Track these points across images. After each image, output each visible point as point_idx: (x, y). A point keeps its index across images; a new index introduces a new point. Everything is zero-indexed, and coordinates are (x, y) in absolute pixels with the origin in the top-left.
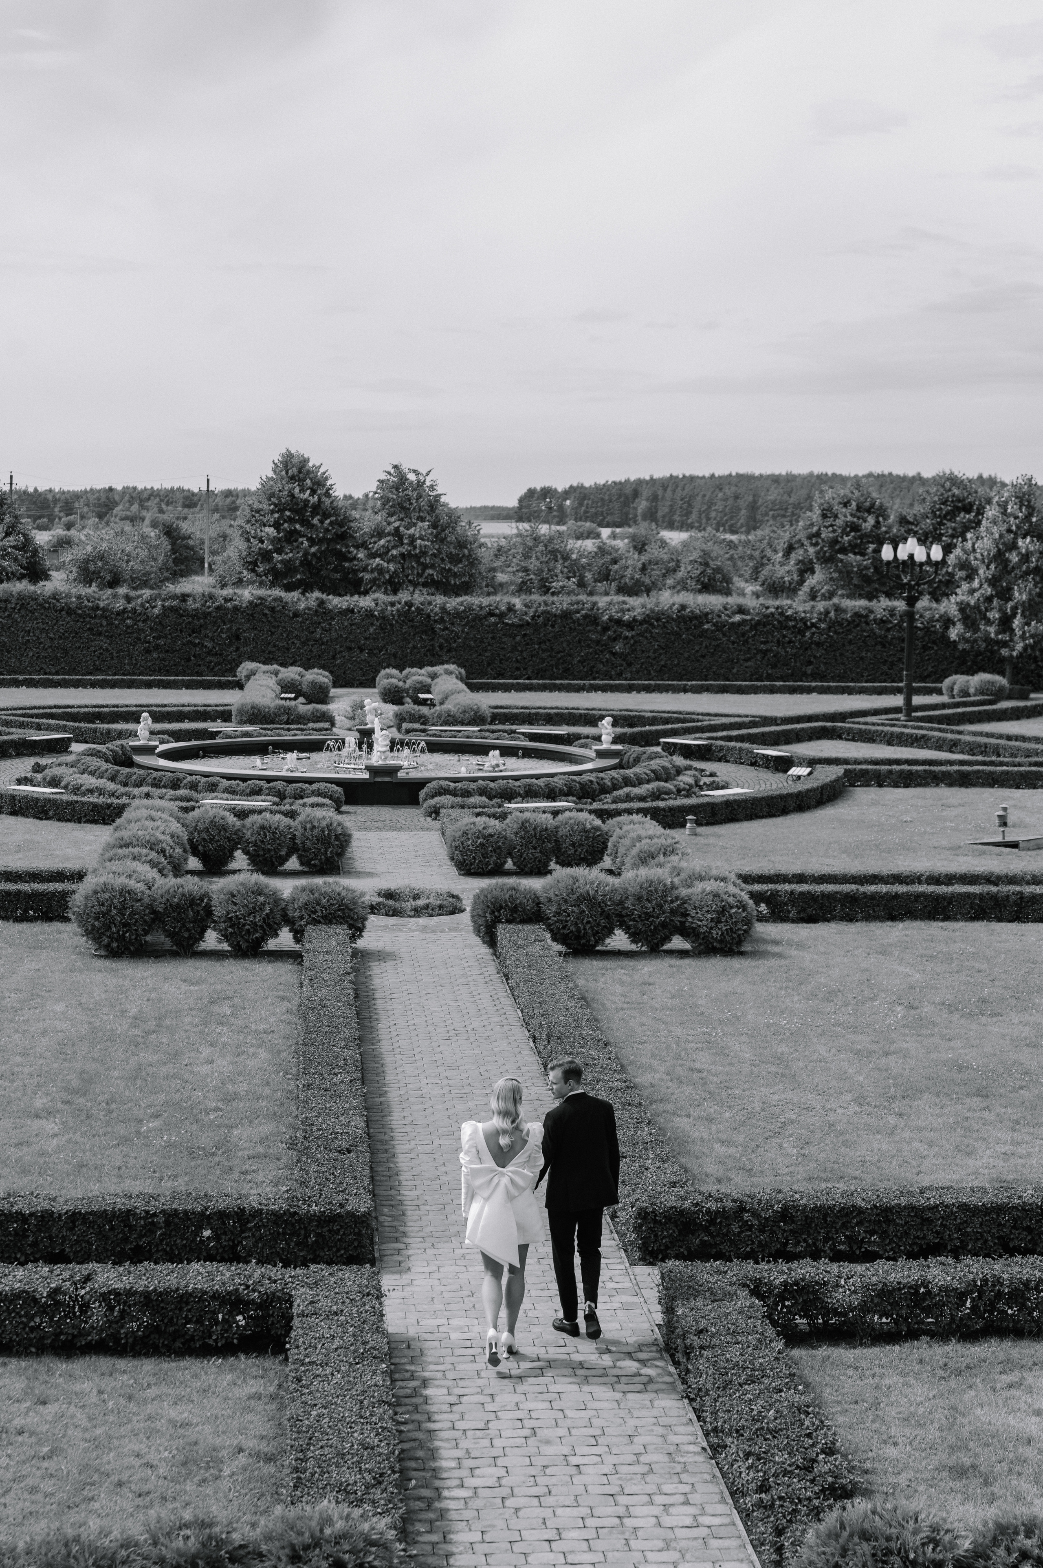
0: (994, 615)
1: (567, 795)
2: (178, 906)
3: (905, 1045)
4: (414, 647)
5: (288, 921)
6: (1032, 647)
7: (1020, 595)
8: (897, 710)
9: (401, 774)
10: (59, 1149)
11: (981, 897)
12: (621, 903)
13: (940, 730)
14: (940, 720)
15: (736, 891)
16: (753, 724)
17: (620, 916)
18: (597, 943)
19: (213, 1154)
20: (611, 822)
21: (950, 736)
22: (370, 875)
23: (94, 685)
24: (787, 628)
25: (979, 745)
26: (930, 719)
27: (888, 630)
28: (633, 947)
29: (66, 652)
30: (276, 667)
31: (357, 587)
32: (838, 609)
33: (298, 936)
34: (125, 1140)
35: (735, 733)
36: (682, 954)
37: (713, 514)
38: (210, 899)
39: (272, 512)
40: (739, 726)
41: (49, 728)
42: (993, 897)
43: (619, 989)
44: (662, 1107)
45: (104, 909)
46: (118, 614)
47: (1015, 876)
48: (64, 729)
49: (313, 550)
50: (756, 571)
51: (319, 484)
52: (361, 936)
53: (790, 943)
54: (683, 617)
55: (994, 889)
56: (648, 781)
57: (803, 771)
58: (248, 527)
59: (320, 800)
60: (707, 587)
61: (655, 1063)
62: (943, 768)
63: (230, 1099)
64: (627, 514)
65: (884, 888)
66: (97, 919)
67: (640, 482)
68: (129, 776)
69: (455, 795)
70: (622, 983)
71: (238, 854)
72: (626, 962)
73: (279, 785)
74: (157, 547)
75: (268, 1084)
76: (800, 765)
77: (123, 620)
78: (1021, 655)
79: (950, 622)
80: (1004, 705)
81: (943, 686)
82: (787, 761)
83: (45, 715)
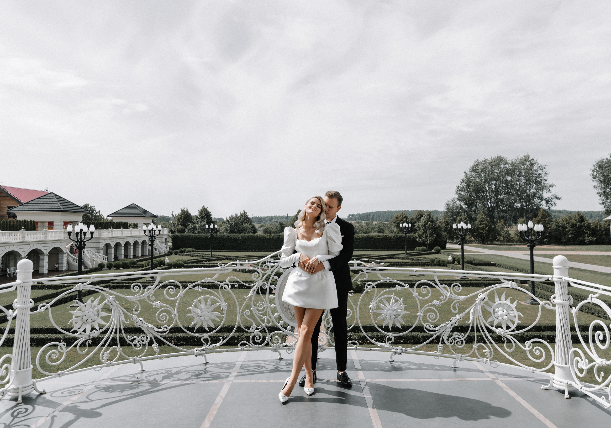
0: (424, 236)
6: (431, 242)
7: (428, 233)
8: (404, 254)
13: (411, 257)
14: (413, 255)
16: (378, 256)
21: (413, 258)
23: (263, 251)
25: (418, 259)
26: (410, 255)
29: (259, 245)
32: (397, 236)
35: (374, 258)
37: (384, 218)
40: (376, 256)
41: (254, 259)
46: (268, 239)
50: (388, 229)
60: (380, 232)
62: (408, 263)
64: (368, 219)
67: (370, 213)
74: (278, 227)
76: (383, 263)
78: (429, 243)
79: (417, 238)
80: (426, 252)
81: (415, 249)
82: (381, 262)
83: (254, 257)
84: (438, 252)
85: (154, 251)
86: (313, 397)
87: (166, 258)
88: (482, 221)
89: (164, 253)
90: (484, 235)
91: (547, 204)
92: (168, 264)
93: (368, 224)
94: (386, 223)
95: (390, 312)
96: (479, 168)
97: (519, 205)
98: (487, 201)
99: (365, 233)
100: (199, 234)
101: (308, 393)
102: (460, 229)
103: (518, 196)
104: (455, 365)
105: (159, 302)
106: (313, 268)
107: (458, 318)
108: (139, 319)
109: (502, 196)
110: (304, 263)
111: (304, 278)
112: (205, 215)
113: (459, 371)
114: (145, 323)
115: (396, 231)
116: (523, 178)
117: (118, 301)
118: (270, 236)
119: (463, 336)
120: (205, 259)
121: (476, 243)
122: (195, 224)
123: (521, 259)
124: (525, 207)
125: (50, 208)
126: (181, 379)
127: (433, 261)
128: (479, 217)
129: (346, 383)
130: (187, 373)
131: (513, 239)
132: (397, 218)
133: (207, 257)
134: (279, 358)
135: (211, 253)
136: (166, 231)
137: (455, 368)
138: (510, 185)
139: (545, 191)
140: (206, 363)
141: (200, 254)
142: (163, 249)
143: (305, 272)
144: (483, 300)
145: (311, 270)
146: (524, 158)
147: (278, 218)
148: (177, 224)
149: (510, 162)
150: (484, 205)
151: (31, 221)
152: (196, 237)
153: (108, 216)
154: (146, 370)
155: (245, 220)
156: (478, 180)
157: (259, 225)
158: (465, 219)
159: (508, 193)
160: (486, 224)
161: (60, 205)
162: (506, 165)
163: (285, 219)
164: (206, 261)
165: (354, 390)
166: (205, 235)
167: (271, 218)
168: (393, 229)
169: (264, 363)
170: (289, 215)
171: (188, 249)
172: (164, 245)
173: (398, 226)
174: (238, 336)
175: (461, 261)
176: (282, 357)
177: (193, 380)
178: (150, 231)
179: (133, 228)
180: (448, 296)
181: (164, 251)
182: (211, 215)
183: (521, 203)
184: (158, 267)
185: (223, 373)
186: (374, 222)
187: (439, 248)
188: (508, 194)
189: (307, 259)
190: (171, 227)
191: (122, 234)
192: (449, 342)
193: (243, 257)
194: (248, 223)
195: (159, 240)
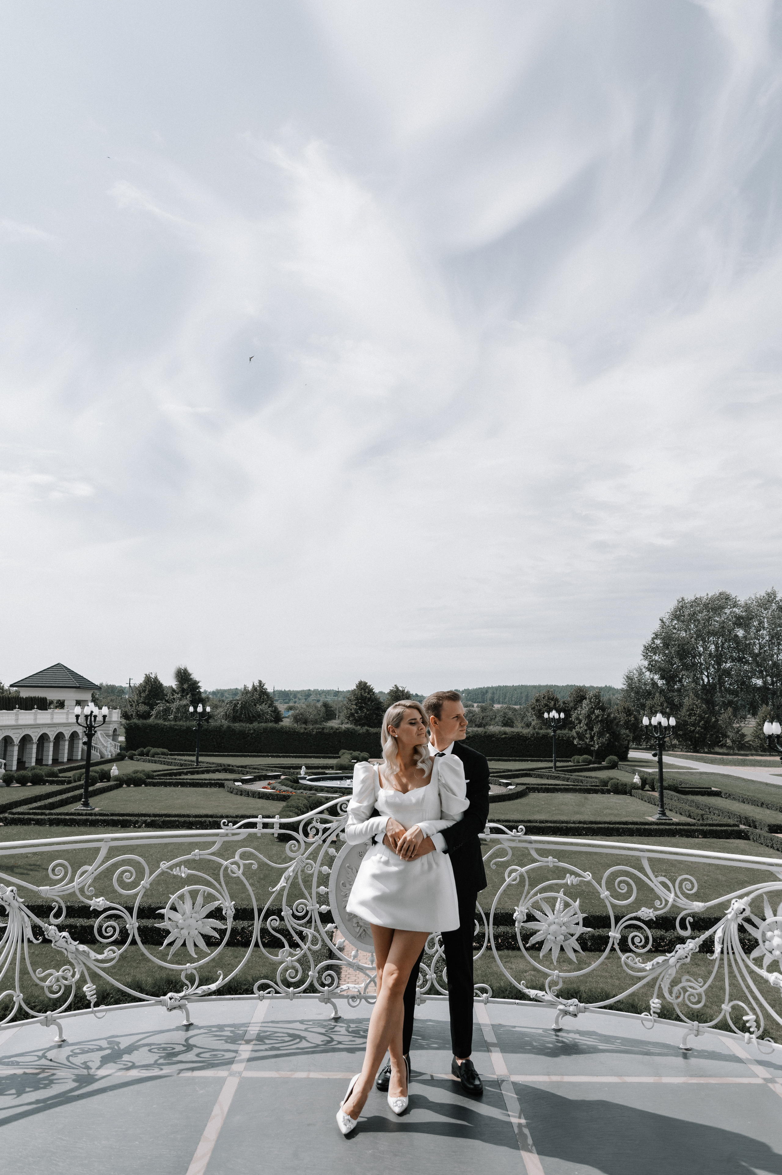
0: (588, 736)
6: (601, 747)
7: (596, 729)
8: (552, 768)
11: (554, 827)
13: (564, 774)
14: (567, 771)
16: (504, 772)
21: (567, 776)
23: (293, 757)
25: (576, 779)
26: (563, 770)
29: (285, 746)
30: (351, 751)
32: (538, 733)
35: (496, 775)
37: (513, 699)
39: (355, 700)
40: (500, 772)
41: (275, 771)
42: (558, 827)
46: (302, 734)
48: (280, 771)
49: (368, 712)
51: (370, 691)
54: (486, 736)
57: (512, 787)
58: (347, 704)
60: (505, 725)
62: (559, 787)
64: (484, 698)
67: (488, 688)
68: (296, 786)
73: (343, 790)
74: (320, 710)
76: (514, 785)
77: (303, 736)
78: (598, 750)
79: (574, 738)
80: (591, 766)
81: (571, 759)
82: (510, 784)
83: (275, 767)
84: (613, 766)
85: (93, 752)
86: (405, 1119)
87: (114, 767)
88: (692, 710)
89: (110, 757)
90: (697, 735)
92: (117, 778)
93: (483, 709)
94: (517, 707)
95: (554, 927)
96: (686, 613)
97: (759, 682)
98: (702, 673)
99: (479, 726)
100: (176, 721)
101: (397, 1110)
102: (655, 726)
103: (758, 665)
104: (684, 1042)
105: (102, 898)
106: (412, 848)
107: (690, 947)
108: (60, 934)
109: (728, 665)
110: (395, 837)
111: (394, 869)
112: (188, 687)
113: (695, 1057)
114: (73, 942)
115: (537, 724)
116: (765, 632)
117: (21, 898)
118: (305, 729)
119: (701, 984)
120: (185, 771)
121: (682, 751)
122: (169, 703)
123: (767, 784)
124: (770, 685)
126: (137, 1064)
127: (605, 783)
128: (687, 701)
129: (472, 1086)
130: (150, 1051)
131: (751, 744)
132: (537, 701)
133: (189, 765)
134: (333, 1015)
135: (197, 759)
136: (116, 716)
137: (687, 1049)
138: (742, 646)
140: (188, 1027)
141: (175, 759)
142: (108, 749)
143: (397, 857)
144: (742, 913)
145: (409, 854)
146: (766, 597)
147: (320, 694)
148: (137, 702)
149: (741, 603)
150: (696, 681)
152: (171, 728)
153: (12, 686)
154: (70, 1040)
155: (260, 698)
156: (684, 635)
157: (286, 706)
158: (662, 705)
159: (740, 660)
160: (700, 716)
162: (734, 609)
163: (334, 696)
164: (186, 774)
165: (488, 1104)
166: (188, 723)
167: (308, 694)
168: (530, 720)
169: (303, 1027)
170: (341, 689)
171: (153, 750)
172: (110, 741)
173: (540, 715)
174: (243, 928)
175: (657, 785)
176: (340, 1014)
177: (162, 1069)
178: (86, 716)
179: (56, 707)
180: (671, 900)
181: (110, 752)
182: (199, 687)
183: (762, 677)
184: (98, 784)
185: (223, 1053)
186: (495, 705)
187: (615, 758)
188: (738, 661)
189: (401, 831)
190: (125, 707)
191: (35, 719)
192: (674, 995)
193: (254, 767)
194: (266, 704)
195: (102, 732)
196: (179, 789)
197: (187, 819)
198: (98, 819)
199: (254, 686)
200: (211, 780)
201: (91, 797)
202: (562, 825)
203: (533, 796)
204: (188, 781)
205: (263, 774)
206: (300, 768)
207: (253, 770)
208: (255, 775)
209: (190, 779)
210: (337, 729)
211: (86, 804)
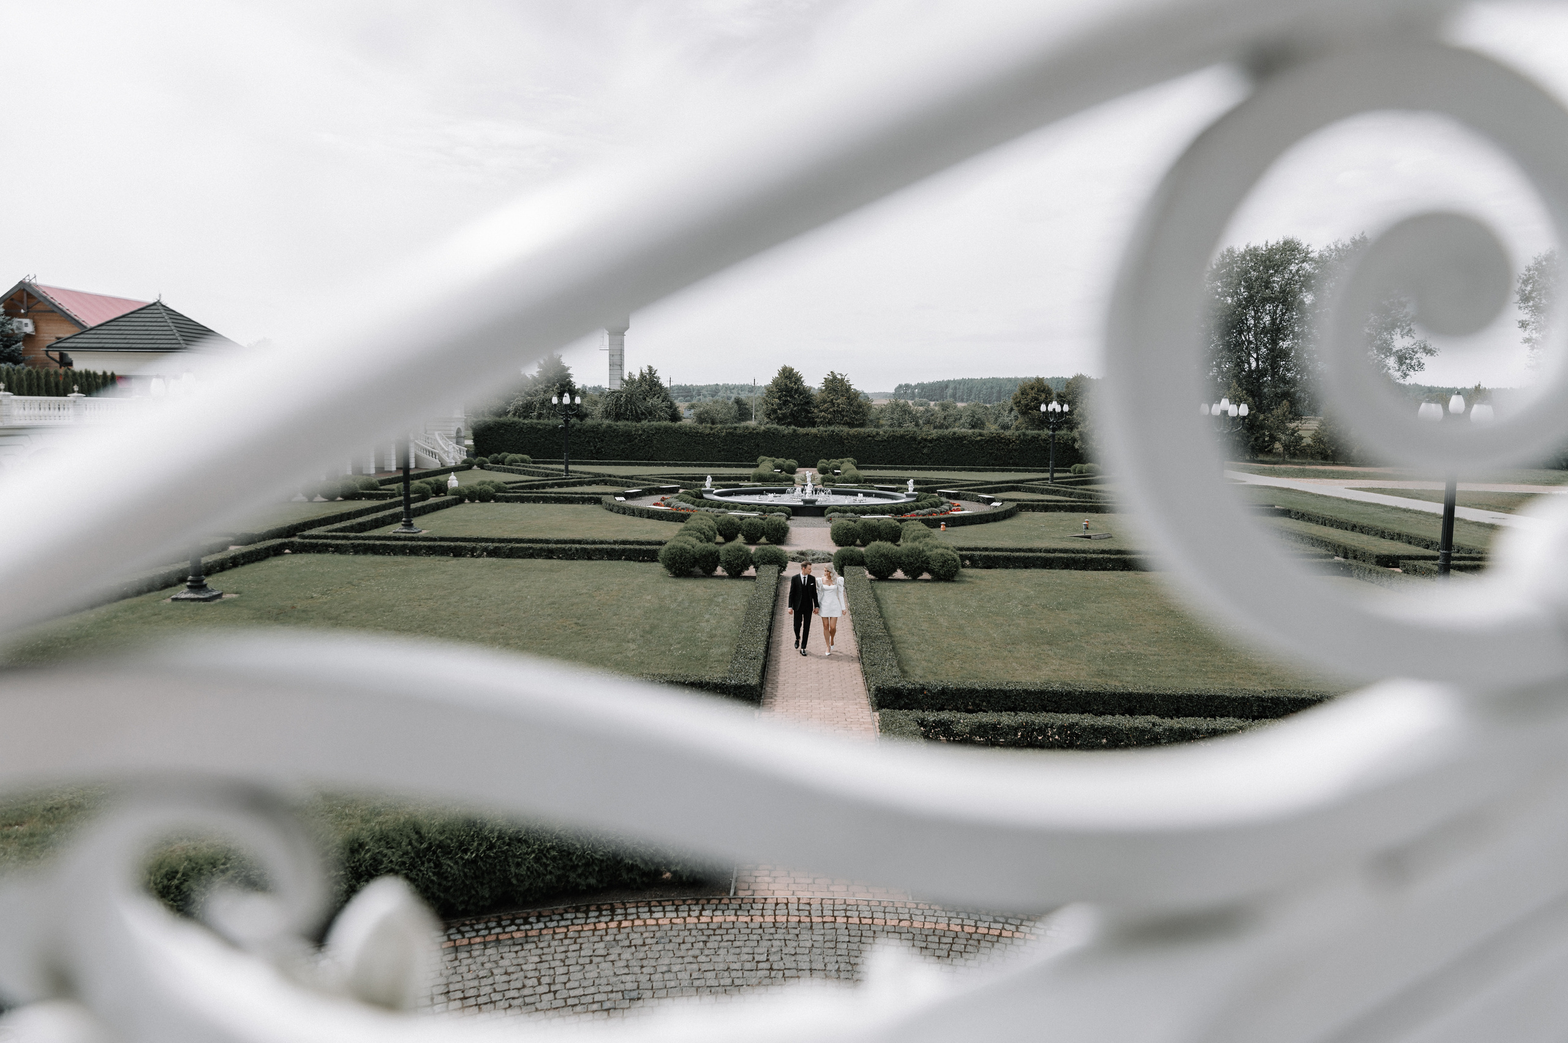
1: (890, 513)
2: (705, 555)
3: (1019, 622)
4: (835, 450)
5: (754, 563)
8: (1048, 479)
9: (817, 503)
10: (634, 656)
11: (1067, 559)
12: (900, 557)
13: (1065, 488)
14: (1067, 483)
15: (952, 553)
16: (982, 484)
17: (899, 563)
18: (889, 575)
19: (700, 659)
20: (904, 524)
21: (1069, 490)
22: (796, 545)
23: (695, 466)
24: (1001, 443)
25: (1082, 494)
26: (1063, 483)
27: (1048, 444)
28: (906, 577)
29: (684, 451)
30: (774, 458)
31: (813, 424)
32: (1024, 434)
33: (757, 568)
34: (663, 653)
35: (972, 488)
36: (927, 581)
37: (982, 395)
38: (719, 553)
39: (778, 392)
40: (975, 485)
41: (672, 483)
42: (1073, 559)
43: (895, 595)
44: (902, 645)
45: (673, 556)
46: (707, 435)
47: (1084, 550)
48: (678, 483)
49: (795, 409)
50: (996, 419)
51: (798, 380)
52: (784, 570)
53: (977, 577)
54: (954, 438)
55: (1073, 555)
56: (927, 508)
57: (998, 504)
58: (767, 399)
59: (781, 514)
60: (973, 427)
61: (904, 627)
62: (1063, 504)
63: (712, 636)
65: (1022, 554)
66: (670, 560)
68: (700, 502)
69: (840, 512)
70: (897, 592)
71: (740, 535)
72: (903, 584)
73: (764, 507)
74: (731, 408)
75: (730, 631)
76: (998, 502)
77: (709, 438)
79: (1075, 441)
81: (1071, 469)
82: (993, 500)
83: (671, 478)
87: (455, 478)
89: (454, 464)
91: (1401, 364)
92: (456, 492)
93: (945, 408)
94: (988, 405)
96: (1236, 271)
98: (1249, 355)
99: (943, 427)
100: (539, 419)
109: (1287, 343)
112: (555, 375)
115: (1025, 423)
118: (711, 429)
120: (550, 482)
122: (530, 396)
123: (1347, 501)
125: (153, 341)
131: (1311, 451)
132: (1023, 392)
133: (557, 475)
135: (567, 468)
138: (1309, 316)
139: (1398, 330)
141: (539, 468)
142: (451, 456)
147: (731, 390)
149: (1315, 255)
150: (1240, 365)
151: (105, 373)
152: (532, 428)
155: (651, 389)
156: (1231, 303)
157: (687, 404)
161: (177, 335)
162: (1304, 264)
163: (749, 392)
164: (552, 486)
166: (552, 422)
167: (715, 390)
168: (1010, 419)
170: (758, 383)
171: (511, 456)
172: (453, 444)
173: (1026, 412)
181: (454, 458)
184: (431, 499)
186: (958, 403)
193: (644, 477)
194: (658, 398)
195: (440, 432)
196: (541, 506)
197: (545, 546)
198: (420, 546)
199: (642, 374)
200: (584, 494)
201: (415, 516)
202: (1079, 555)
203: (1026, 517)
204: (553, 495)
205: (655, 486)
206: (705, 479)
207: (642, 482)
208: (644, 487)
209: (555, 493)
210: (753, 429)
211: (408, 525)
